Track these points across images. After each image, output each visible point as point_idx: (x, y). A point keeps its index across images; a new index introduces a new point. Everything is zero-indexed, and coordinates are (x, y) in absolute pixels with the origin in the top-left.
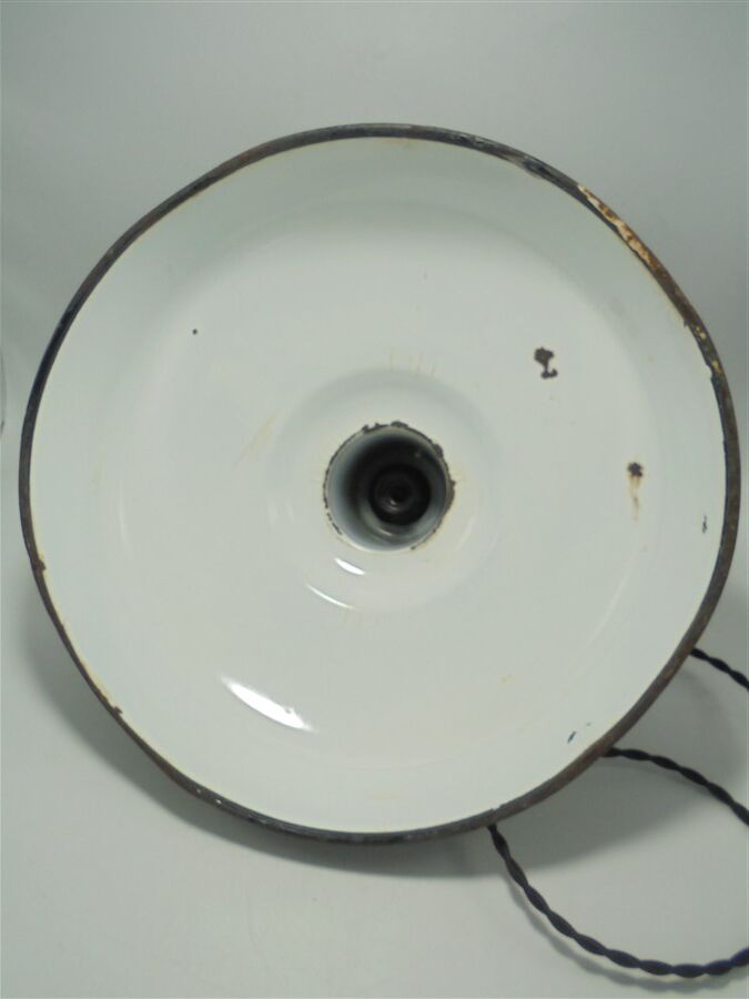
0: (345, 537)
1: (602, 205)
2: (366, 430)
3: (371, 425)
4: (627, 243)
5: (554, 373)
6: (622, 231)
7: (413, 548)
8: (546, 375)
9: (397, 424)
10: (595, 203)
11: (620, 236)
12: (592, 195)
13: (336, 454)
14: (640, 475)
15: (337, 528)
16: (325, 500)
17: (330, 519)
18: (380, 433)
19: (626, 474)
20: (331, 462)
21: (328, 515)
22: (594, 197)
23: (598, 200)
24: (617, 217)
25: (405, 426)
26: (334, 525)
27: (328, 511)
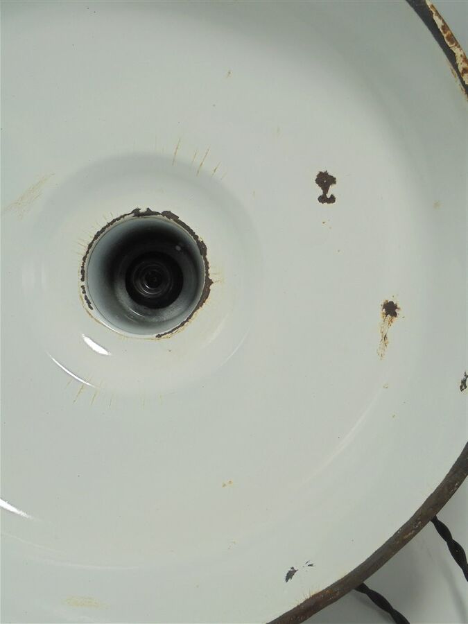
0: (94, 312)
1: (445, 27)
2: (137, 213)
3: (143, 210)
4: (460, 76)
5: (332, 200)
6: (459, 60)
7: (159, 336)
8: (323, 199)
9: (168, 214)
10: (439, 23)
11: (455, 67)
12: (437, 14)
13: (103, 229)
14: (395, 315)
15: (89, 302)
16: (83, 272)
17: (84, 292)
18: (150, 219)
19: (380, 311)
20: (96, 237)
21: (83, 287)
22: (440, 17)
23: (443, 21)
24: (457, 45)
25: (176, 218)
26: (86, 298)
27: (83, 283)
